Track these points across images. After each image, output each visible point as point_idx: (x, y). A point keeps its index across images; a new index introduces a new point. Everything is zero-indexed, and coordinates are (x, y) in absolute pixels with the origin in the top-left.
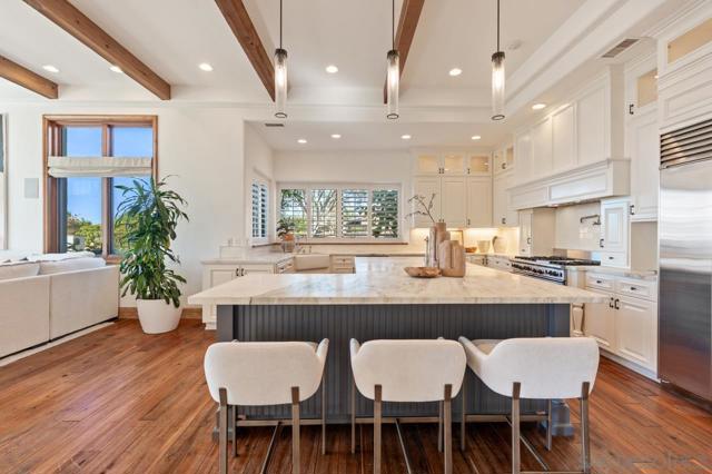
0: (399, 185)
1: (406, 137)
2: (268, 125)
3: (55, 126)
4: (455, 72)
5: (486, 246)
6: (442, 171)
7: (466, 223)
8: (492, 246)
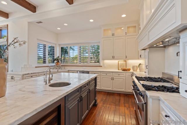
0: (100, 42)
1: (92, 21)
2: (37, 23)
5: (136, 68)
6: (113, 35)
7: (125, 57)
8: (138, 68)
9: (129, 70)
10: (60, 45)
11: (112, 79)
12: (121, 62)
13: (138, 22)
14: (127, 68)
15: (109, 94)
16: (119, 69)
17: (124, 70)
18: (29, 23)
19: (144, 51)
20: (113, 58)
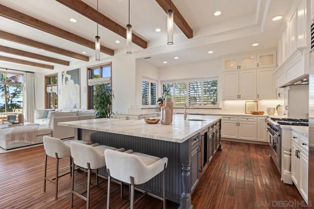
0: (218, 77)
1: (211, 52)
2: (146, 58)
3: (90, 70)
4: (218, 13)
5: (272, 111)
6: (239, 67)
7: (255, 97)
8: (276, 111)
9: (262, 113)
10: (162, 82)
11: (238, 124)
12: (250, 103)
13: (276, 49)
14: (259, 111)
15: (233, 143)
16: (247, 112)
17: (254, 113)
18: (137, 60)
19: (283, 89)
20: (239, 97)
